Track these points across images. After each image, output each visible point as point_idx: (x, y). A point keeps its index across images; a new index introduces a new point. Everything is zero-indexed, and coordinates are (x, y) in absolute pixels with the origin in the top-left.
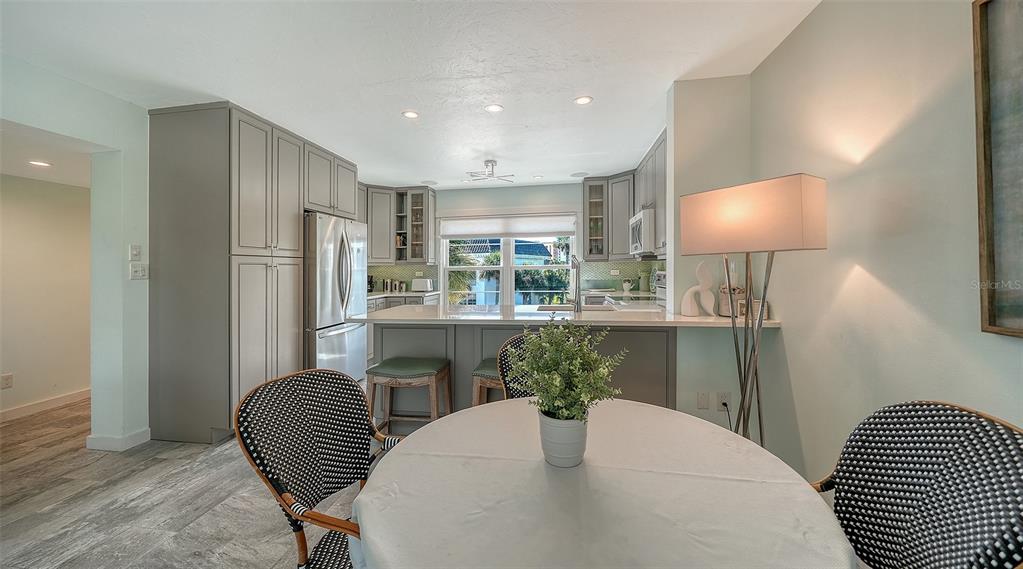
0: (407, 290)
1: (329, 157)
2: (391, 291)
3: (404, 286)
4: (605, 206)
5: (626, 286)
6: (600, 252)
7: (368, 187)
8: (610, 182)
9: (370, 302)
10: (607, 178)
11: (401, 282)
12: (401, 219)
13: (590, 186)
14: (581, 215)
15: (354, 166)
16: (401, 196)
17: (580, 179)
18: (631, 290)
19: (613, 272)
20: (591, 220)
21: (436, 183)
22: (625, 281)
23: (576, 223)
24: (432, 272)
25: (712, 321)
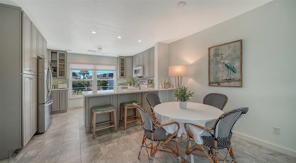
0: (54, 88)
4: (124, 64)
5: (128, 84)
6: (123, 76)
10: (125, 57)
13: (121, 58)
14: (118, 66)
19: (125, 81)
20: (121, 67)
21: (71, 51)
23: (116, 68)
24: (65, 81)
25: (164, 89)
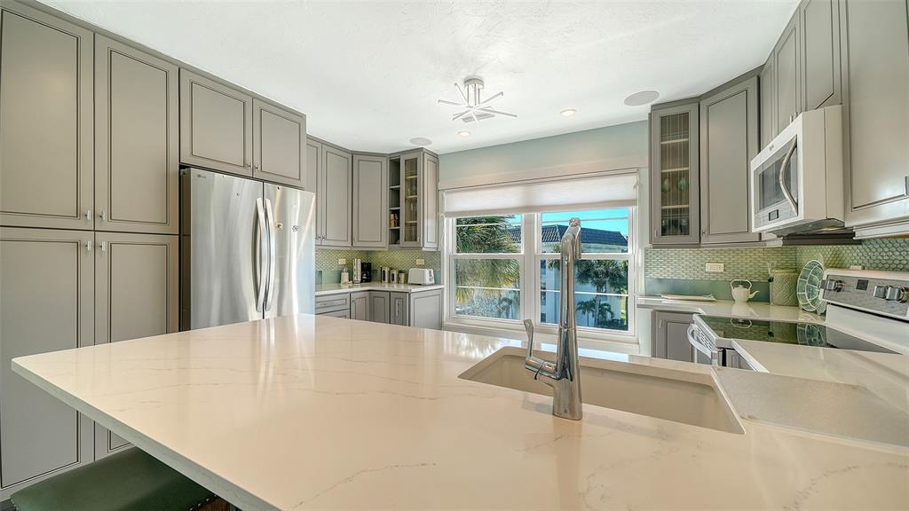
0: (405, 283)
1: (243, 97)
2: (389, 282)
3: (402, 276)
4: (693, 149)
5: (739, 293)
6: (685, 230)
7: (353, 153)
8: (704, 104)
9: (319, 299)
10: (697, 100)
11: (400, 272)
12: (396, 193)
13: (663, 119)
14: (645, 172)
15: (302, 116)
16: (395, 163)
17: (643, 111)
18: (749, 300)
19: (709, 267)
20: (664, 177)
22: (736, 284)
23: (639, 185)
24: (433, 259)
